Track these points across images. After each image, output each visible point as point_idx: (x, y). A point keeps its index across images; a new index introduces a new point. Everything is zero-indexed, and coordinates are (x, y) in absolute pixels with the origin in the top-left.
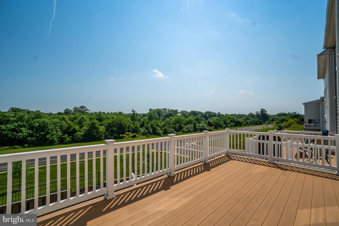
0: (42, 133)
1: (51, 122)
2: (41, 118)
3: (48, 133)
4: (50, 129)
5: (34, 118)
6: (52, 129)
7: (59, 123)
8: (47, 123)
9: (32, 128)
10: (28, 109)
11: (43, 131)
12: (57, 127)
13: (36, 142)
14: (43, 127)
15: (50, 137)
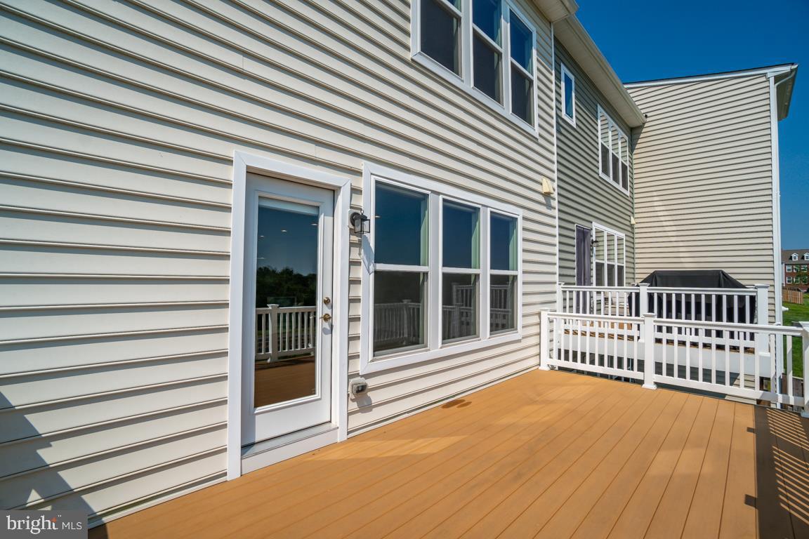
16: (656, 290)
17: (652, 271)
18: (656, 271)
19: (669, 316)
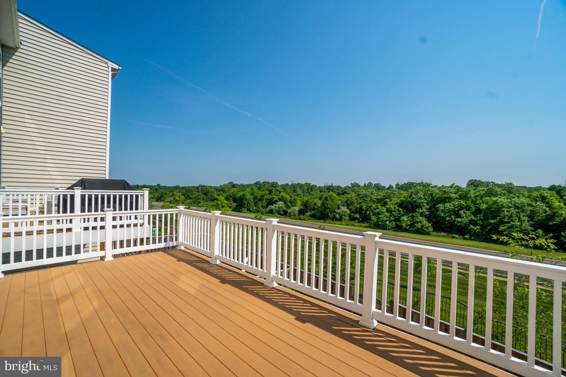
0: (492, 221)
1: (511, 203)
2: (495, 196)
3: (502, 222)
4: (507, 215)
5: (484, 194)
6: (511, 216)
7: (529, 205)
8: (502, 205)
9: (478, 211)
10: (494, 181)
11: (495, 218)
12: (521, 213)
13: (482, 235)
14: (495, 211)
15: (505, 231)
16: (87, 193)
17: (79, 178)
18: (83, 179)
19: (120, 209)
